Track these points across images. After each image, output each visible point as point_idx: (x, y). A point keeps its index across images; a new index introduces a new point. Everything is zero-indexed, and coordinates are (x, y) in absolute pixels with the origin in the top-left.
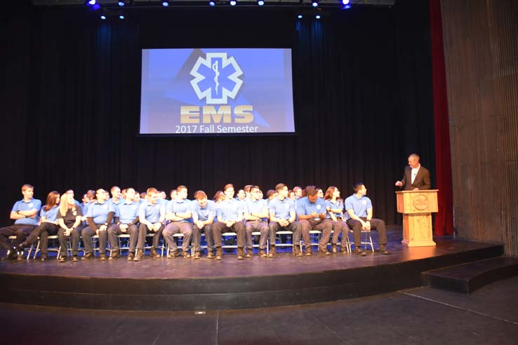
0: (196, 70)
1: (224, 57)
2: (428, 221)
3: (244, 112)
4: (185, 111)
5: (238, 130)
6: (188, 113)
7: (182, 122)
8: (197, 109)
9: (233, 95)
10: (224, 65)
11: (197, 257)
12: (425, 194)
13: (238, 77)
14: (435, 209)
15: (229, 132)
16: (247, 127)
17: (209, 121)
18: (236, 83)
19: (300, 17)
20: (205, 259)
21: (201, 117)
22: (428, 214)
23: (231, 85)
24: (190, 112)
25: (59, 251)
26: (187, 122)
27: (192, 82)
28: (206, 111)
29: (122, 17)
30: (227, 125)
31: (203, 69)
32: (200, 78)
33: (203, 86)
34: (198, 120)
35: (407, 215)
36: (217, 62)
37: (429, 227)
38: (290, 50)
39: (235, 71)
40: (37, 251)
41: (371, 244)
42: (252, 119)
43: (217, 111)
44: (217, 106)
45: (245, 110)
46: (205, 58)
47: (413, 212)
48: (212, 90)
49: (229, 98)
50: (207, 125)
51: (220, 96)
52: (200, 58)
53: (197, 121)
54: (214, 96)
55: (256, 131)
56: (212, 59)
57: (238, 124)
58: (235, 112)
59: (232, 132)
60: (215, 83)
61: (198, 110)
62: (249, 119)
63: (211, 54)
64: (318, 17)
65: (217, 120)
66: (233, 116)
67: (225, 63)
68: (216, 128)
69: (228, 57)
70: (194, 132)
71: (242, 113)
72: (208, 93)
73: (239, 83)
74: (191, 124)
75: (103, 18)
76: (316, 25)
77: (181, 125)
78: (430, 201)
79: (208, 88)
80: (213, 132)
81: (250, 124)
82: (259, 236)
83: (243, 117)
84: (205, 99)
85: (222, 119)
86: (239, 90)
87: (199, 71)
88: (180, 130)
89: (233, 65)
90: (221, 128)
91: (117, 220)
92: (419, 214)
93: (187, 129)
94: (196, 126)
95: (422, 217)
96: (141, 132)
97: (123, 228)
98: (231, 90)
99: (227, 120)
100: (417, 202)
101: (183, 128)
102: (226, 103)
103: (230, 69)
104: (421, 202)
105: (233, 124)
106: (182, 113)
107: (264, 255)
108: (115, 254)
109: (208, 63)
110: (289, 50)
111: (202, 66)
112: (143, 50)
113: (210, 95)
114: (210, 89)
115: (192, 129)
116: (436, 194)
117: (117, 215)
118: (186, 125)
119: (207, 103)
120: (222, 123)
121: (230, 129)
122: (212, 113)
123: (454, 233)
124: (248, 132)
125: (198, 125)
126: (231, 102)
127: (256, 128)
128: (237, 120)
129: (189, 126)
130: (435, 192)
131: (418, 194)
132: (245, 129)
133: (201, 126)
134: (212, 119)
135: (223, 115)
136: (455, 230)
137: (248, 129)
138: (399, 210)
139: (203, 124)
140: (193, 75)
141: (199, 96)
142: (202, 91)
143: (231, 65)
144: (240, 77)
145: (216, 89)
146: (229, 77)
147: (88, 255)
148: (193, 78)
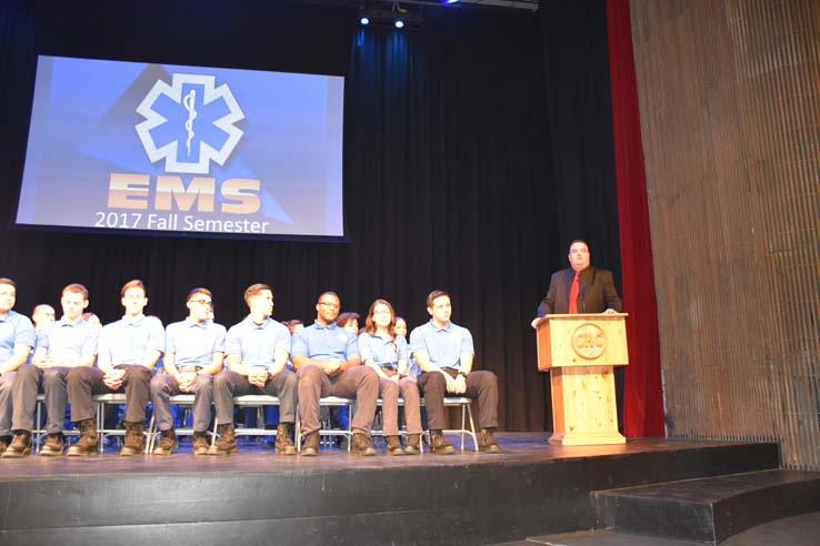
0: (151, 103)
1: (209, 83)
2: (607, 387)
3: (241, 191)
4: (118, 183)
5: (226, 227)
6: (126, 188)
7: (110, 205)
8: (145, 180)
9: (221, 158)
12: (600, 323)
13: (234, 124)
14: (622, 358)
15: (207, 230)
16: (246, 222)
17: (168, 206)
21: (152, 196)
22: (605, 370)
23: (218, 139)
24: (130, 186)
26: (122, 205)
27: (139, 127)
28: (163, 186)
30: (205, 216)
31: (163, 104)
32: (156, 120)
33: (160, 136)
34: (145, 202)
35: (558, 371)
36: (193, 92)
37: (609, 400)
38: (343, 78)
39: (229, 112)
42: (258, 206)
43: (186, 188)
44: (187, 178)
45: (242, 188)
46: (169, 82)
47: (574, 364)
48: (179, 144)
49: (212, 163)
50: (164, 214)
51: (195, 158)
53: (143, 205)
54: (182, 157)
55: (264, 232)
56: (184, 85)
57: (226, 214)
58: (224, 192)
59: (214, 230)
60: (187, 132)
61: (147, 183)
63: (183, 77)
64: (399, 24)
65: (184, 205)
66: (219, 199)
67: (211, 95)
68: (181, 220)
69: (217, 85)
70: (134, 227)
71: (237, 193)
72: (170, 150)
73: (236, 135)
74: (129, 211)
76: (396, 40)
77: (107, 211)
78: (609, 338)
80: (175, 229)
81: (251, 217)
83: (240, 202)
84: (163, 161)
85: (195, 205)
86: (235, 148)
87: (155, 107)
88: (104, 221)
89: (226, 100)
90: (193, 222)
92: (586, 370)
93: (121, 220)
94: (140, 215)
95: (592, 377)
96: (19, 221)
99: (207, 206)
100: (581, 341)
101: (113, 218)
102: (207, 172)
103: (220, 107)
104: (589, 342)
105: (217, 214)
106: (112, 187)
109: (174, 93)
110: (341, 79)
111: (163, 97)
112: (42, 60)
113: (174, 155)
114: (175, 143)
115: (132, 220)
116: (623, 322)
118: (119, 211)
119: (167, 170)
120: (194, 210)
121: (211, 224)
122: (174, 191)
123: (666, 427)
124: (247, 231)
125: (145, 213)
126: (217, 172)
127: (264, 224)
128: (226, 208)
129: (125, 215)
130: (619, 318)
131: (581, 322)
132: (242, 225)
133: (150, 216)
134: (174, 203)
135: (198, 195)
136: (666, 419)
137: (249, 226)
138: (541, 366)
139: (154, 212)
140: (143, 113)
141: (150, 156)
142: (158, 145)
143: (221, 101)
144: (238, 124)
145: (188, 143)
146: (216, 123)
148: (144, 119)
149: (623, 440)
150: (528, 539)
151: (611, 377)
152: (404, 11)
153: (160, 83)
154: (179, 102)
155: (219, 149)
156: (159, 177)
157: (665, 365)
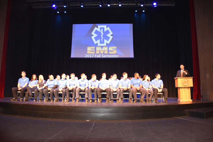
0: (94, 32)
1: (105, 27)
2: (189, 91)
3: (113, 49)
4: (89, 49)
5: (110, 56)
7: (88, 53)
9: (108, 42)
11: (90, 102)
12: (187, 79)
14: (192, 85)
15: (107, 57)
16: (114, 55)
17: (99, 53)
18: (110, 38)
19: (136, 11)
21: (95, 51)
22: (188, 88)
23: (108, 38)
24: (91, 49)
26: (90, 53)
27: (92, 37)
28: (98, 49)
29: (65, 12)
30: (106, 54)
31: (97, 32)
32: (95, 35)
33: (96, 39)
35: (179, 88)
36: (102, 29)
37: (189, 93)
38: (132, 25)
39: (109, 33)
42: (116, 52)
43: (102, 49)
44: (102, 47)
46: (97, 27)
47: (182, 87)
49: (107, 43)
50: (98, 54)
51: (103, 43)
53: (94, 53)
54: (101, 43)
55: (118, 57)
56: (100, 28)
58: (109, 49)
60: (101, 38)
61: (94, 48)
62: (115, 52)
63: (100, 26)
64: (144, 11)
65: (102, 52)
66: (108, 51)
67: (106, 30)
68: (101, 56)
69: (107, 27)
70: (92, 57)
71: (112, 49)
72: (98, 41)
73: (111, 37)
74: (91, 54)
75: (58, 12)
76: (143, 14)
78: (190, 82)
80: (100, 57)
81: (115, 54)
83: (112, 51)
84: (97, 44)
85: (104, 52)
86: (111, 40)
87: (95, 33)
88: (87, 56)
90: (104, 56)
91: (58, 87)
92: (185, 88)
93: (90, 56)
94: (93, 55)
95: (186, 89)
96: (71, 57)
97: (60, 90)
98: (108, 40)
99: (106, 52)
100: (184, 82)
102: (106, 45)
103: (108, 32)
104: (185, 82)
105: (108, 54)
106: (88, 49)
109: (98, 29)
111: (96, 31)
112: (73, 25)
113: (99, 42)
114: (99, 40)
115: (92, 56)
118: (90, 54)
119: (98, 45)
120: (104, 53)
122: (100, 50)
123: (201, 98)
124: (114, 57)
126: (108, 45)
128: (110, 53)
129: (91, 55)
130: (191, 78)
131: (184, 79)
133: (95, 55)
134: (100, 52)
135: (104, 50)
136: (201, 96)
138: (176, 86)
140: (93, 34)
141: (95, 43)
142: (96, 40)
143: (108, 31)
144: (111, 35)
145: (102, 40)
146: (107, 35)
147: (47, 100)
148: (93, 35)
149: (192, 101)
150: (174, 117)
151: (190, 89)
152: (144, 8)
153: (96, 28)
154: (100, 31)
157: (201, 86)
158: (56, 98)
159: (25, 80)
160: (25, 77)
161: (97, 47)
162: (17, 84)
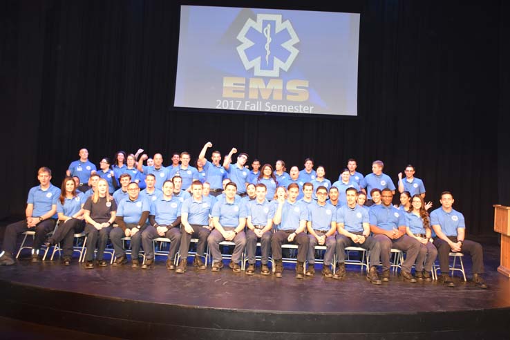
0: (244, 34)
1: (278, 20)
3: (297, 87)
4: (228, 83)
5: (289, 109)
6: (232, 85)
7: (224, 96)
8: (243, 81)
9: (286, 66)
10: (278, 30)
11: (250, 273)
13: (293, 46)
15: (279, 111)
16: (301, 107)
17: (256, 97)
18: (290, 53)
20: (259, 276)
21: (247, 91)
23: (284, 55)
24: (234, 84)
25: (81, 253)
26: (230, 96)
27: (238, 48)
28: (254, 84)
30: (277, 102)
31: (252, 34)
32: (248, 44)
33: (251, 54)
36: (269, 26)
38: (359, 15)
39: (290, 38)
40: (55, 251)
41: (463, 271)
42: (307, 97)
43: (266, 86)
44: (266, 80)
45: (298, 86)
46: (255, 19)
48: (261, 59)
49: (281, 70)
50: (254, 101)
51: (271, 67)
52: (249, 19)
53: (242, 95)
54: (263, 67)
55: (311, 113)
56: (264, 21)
57: (289, 101)
58: (289, 87)
59: (282, 111)
60: (266, 51)
62: (304, 97)
63: (263, 16)
65: (265, 96)
66: (285, 92)
67: (280, 27)
68: (263, 105)
69: (283, 20)
70: (238, 109)
71: (296, 89)
72: (256, 62)
73: (295, 53)
74: (234, 99)
77: (222, 99)
79: (257, 57)
80: (260, 110)
81: (304, 103)
82: (325, 250)
83: (297, 94)
84: (253, 69)
85: (272, 95)
86: (294, 60)
87: (247, 36)
88: (221, 105)
89: (289, 30)
90: (270, 105)
91: (152, 219)
93: (230, 105)
94: (240, 102)
96: (175, 106)
97: (162, 230)
99: (278, 97)
101: (225, 103)
102: (278, 75)
103: (285, 35)
105: (284, 101)
106: (224, 85)
107: (330, 275)
108: (149, 262)
109: (258, 26)
110: (356, 17)
111: (251, 29)
112: (182, 7)
113: (259, 65)
114: (260, 58)
115: (236, 104)
117: (153, 213)
118: (229, 99)
119: (256, 74)
120: (271, 100)
121: (281, 107)
124: (301, 112)
125: (243, 101)
126: (284, 75)
127: (311, 108)
128: (289, 98)
129: (232, 102)
132: (299, 108)
133: (246, 102)
134: (259, 94)
135: (273, 90)
137: (302, 109)
138: (496, 230)
139: (248, 100)
140: (240, 40)
141: (245, 66)
142: (250, 59)
143: (285, 31)
144: (295, 46)
145: (267, 58)
146: (282, 45)
147: (120, 260)
148: (241, 43)
154: (261, 32)
155: (284, 62)
156: (251, 79)
158: (149, 257)
159: (49, 195)
160: (49, 185)
161: (251, 80)
162: (26, 206)
